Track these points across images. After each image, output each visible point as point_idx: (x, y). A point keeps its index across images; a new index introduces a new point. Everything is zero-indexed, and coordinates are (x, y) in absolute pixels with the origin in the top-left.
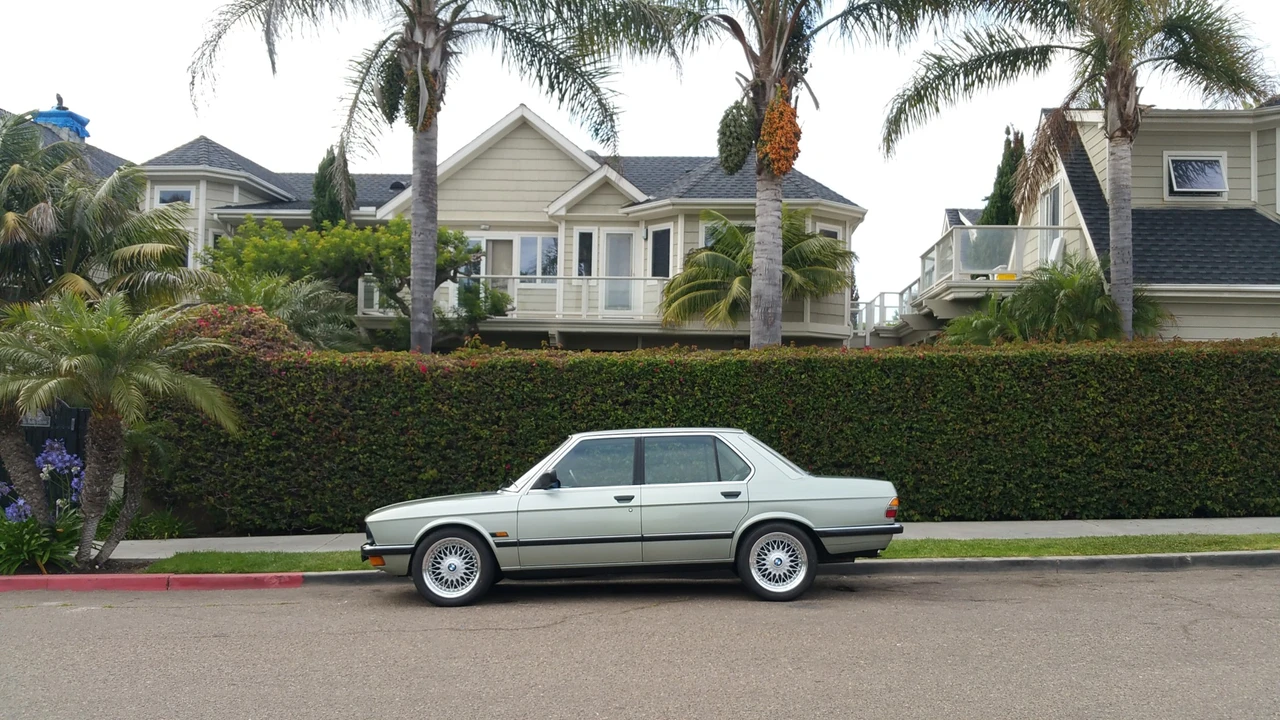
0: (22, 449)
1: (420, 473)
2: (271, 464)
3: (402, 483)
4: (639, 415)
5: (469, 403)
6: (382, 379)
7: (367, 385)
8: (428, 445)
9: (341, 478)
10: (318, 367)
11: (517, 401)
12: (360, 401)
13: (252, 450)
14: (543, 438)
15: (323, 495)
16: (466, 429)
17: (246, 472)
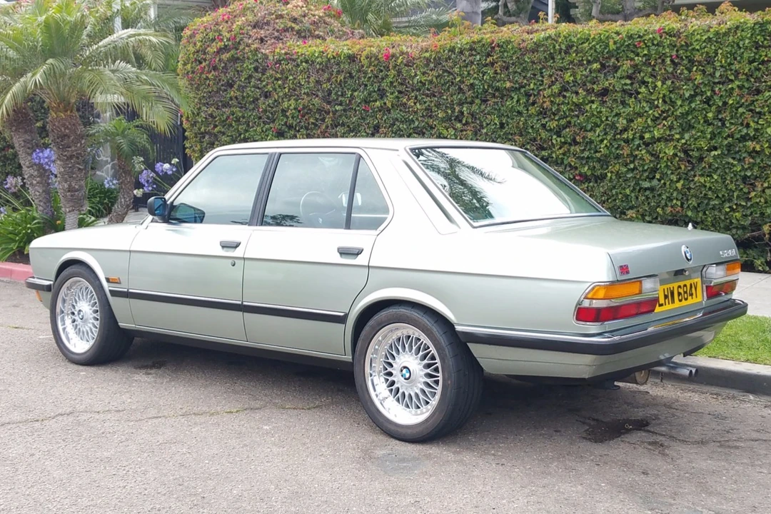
0: (29, 145)
5: (431, 95)
7: (341, 77)
10: (303, 58)
11: (478, 92)
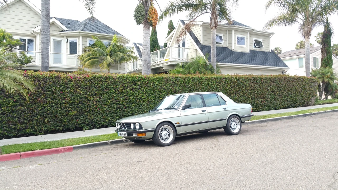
1: (69, 112)
2: (13, 112)
3: (63, 116)
4: (136, 92)
5: (86, 89)
6: (56, 80)
7: (51, 83)
8: (72, 103)
9: (40, 115)
10: (32, 76)
11: (102, 88)
12: (48, 88)
13: (5, 107)
14: (109, 100)
15: (32, 122)
16: (86, 97)
17: (2, 115)
